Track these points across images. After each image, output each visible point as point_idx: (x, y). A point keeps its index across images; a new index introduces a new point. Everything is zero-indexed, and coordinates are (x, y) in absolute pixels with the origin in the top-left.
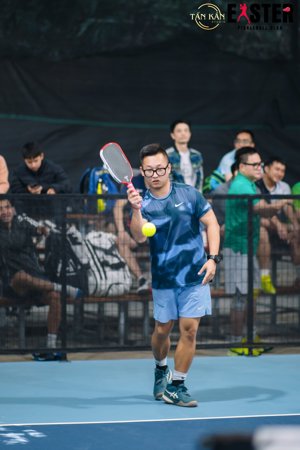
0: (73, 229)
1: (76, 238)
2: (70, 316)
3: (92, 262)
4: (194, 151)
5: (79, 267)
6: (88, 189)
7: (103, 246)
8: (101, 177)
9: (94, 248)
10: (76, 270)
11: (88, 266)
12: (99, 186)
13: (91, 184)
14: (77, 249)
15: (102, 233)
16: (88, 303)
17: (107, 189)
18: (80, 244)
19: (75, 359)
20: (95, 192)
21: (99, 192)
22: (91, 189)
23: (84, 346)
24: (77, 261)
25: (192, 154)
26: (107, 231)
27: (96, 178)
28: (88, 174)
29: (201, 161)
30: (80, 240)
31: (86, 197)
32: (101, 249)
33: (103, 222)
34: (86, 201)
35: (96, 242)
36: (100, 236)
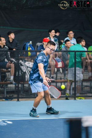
0: (21, 61)
1: (22, 64)
2: (20, 88)
3: (27, 71)
4: (55, 38)
5: (23, 73)
6: (25, 49)
7: (30, 66)
8: (29, 45)
9: (27, 67)
10: (22, 74)
11: (25, 73)
12: (29, 48)
13: (26, 47)
14: (22, 67)
15: (30, 62)
16: (26, 84)
17: (31, 49)
18: (23, 66)
19: (21, 100)
20: (27, 50)
21: (29, 50)
22: (26, 49)
23: (24, 97)
24: (22, 71)
25: (54, 39)
26: (31, 62)
27: (28, 46)
28: (25, 44)
29: (58, 41)
30: (23, 64)
31: (25, 51)
32: (29, 67)
33: (30, 59)
34: (25, 52)
35: (28, 65)
36: (29, 63)
